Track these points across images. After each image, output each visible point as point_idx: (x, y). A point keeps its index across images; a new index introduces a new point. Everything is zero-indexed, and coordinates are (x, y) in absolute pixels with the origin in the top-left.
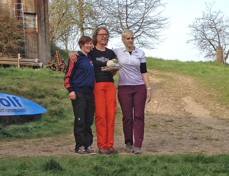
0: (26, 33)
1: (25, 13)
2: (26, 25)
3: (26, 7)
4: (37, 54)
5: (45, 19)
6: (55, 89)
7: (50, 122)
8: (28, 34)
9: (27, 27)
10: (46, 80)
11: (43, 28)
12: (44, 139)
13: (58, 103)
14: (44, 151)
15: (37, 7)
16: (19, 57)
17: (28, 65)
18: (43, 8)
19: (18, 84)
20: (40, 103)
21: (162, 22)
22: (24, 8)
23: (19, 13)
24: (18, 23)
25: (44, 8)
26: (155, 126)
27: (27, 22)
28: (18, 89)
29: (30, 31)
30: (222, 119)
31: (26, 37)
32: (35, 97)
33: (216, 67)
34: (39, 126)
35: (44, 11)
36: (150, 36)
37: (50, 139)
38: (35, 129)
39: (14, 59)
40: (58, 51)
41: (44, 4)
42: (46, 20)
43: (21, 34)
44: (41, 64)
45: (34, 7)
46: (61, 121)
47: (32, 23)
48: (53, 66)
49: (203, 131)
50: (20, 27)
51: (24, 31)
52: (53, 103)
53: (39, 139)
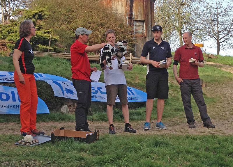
0: (136, 36)
1: (135, 21)
2: (136, 30)
3: (137, 16)
5: (151, 25)
8: (138, 38)
9: (137, 32)
11: (150, 33)
15: (146, 16)
16: (131, 56)
17: (138, 62)
18: (150, 17)
19: (132, 77)
22: (135, 16)
23: (131, 20)
24: (130, 29)
27: (137, 28)
28: (131, 81)
29: (139, 35)
31: (136, 40)
41: (151, 13)
43: (132, 38)
45: (143, 15)
47: (141, 29)
50: (132, 32)
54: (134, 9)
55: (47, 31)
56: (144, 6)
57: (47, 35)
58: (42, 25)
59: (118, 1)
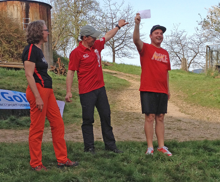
26: (138, 118)
33: (181, 74)
36: (131, 48)
40: (60, 58)
48: (56, 70)
49: (174, 123)
54: (30, 14)
56: (40, 12)
59: (14, 6)
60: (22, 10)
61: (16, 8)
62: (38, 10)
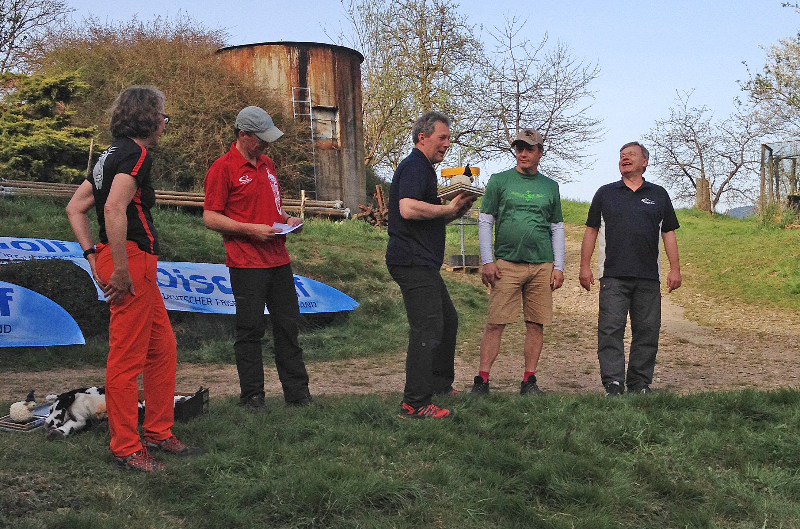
0: (317, 148)
1: (314, 108)
2: (316, 132)
3: (317, 96)
4: (338, 191)
5: (355, 119)
6: (375, 262)
7: (367, 327)
8: (321, 151)
9: (318, 136)
10: (357, 243)
11: (352, 139)
12: (355, 361)
13: (381, 290)
14: (354, 385)
15: (339, 95)
16: (303, 198)
17: (320, 213)
18: (350, 98)
19: (302, 251)
20: (345, 290)
21: (589, 129)
22: (314, 97)
23: (302, 107)
24: (301, 128)
25: (354, 99)
26: (574, 336)
27: (319, 127)
28: (301, 261)
29: (324, 144)
30: (708, 325)
31: (317, 156)
32: (336, 278)
33: (695, 220)
34: (344, 335)
35: (354, 103)
36: (565, 156)
37: (365, 361)
38: (336, 342)
39: (293, 201)
40: (380, 186)
41: (353, 89)
42: (358, 123)
43: (307, 151)
44: (347, 212)
45: (332, 95)
46: (386, 325)
47: (328, 129)
48: (371, 215)
49: (669, 348)
50: (305, 135)
51: (314, 144)
52: (371, 289)
53: (344, 362)
54: (311, 79)
55: (82, 130)
56: (334, 71)
57: (82, 141)
58: (68, 117)
59: (270, 58)
60: (291, 68)
61: (275, 62)
62: (329, 66)
